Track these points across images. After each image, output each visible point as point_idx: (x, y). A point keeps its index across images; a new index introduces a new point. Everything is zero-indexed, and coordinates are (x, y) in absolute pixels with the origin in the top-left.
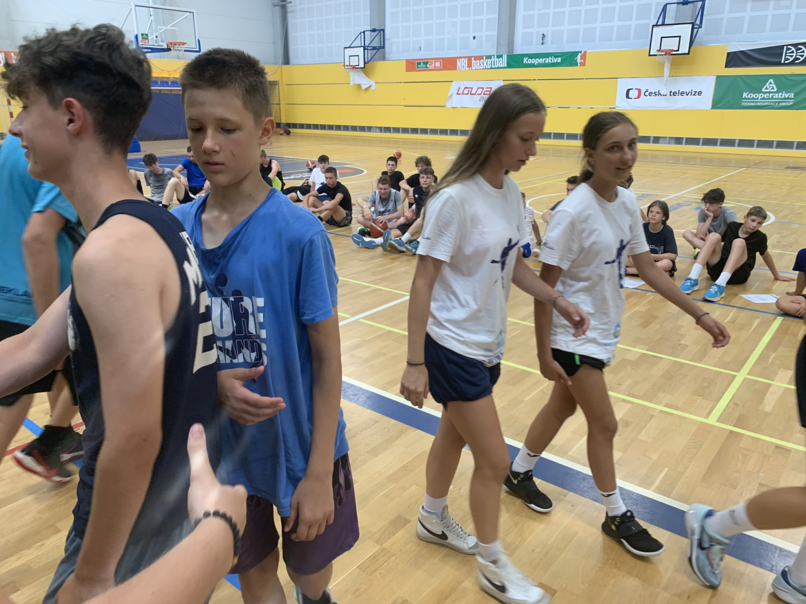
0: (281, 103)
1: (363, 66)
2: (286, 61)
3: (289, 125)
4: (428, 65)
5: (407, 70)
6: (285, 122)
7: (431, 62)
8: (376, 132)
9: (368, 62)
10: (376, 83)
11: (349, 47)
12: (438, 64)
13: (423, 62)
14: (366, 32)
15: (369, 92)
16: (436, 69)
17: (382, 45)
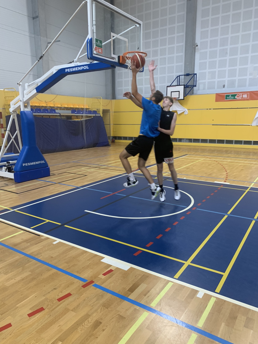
0: (111, 124)
1: (183, 99)
2: (114, 97)
3: (115, 138)
4: (236, 97)
5: (217, 101)
6: (113, 136)
7: (238, 95)
8: (186, 142)
9: (186, 96)
10: (188, 110)
11: (170, 86)
12: (245, 96)
13: (231, 95)
14: (180, 76)
15: (183, 115)
16: (243, 99)
17: (195, 85)
